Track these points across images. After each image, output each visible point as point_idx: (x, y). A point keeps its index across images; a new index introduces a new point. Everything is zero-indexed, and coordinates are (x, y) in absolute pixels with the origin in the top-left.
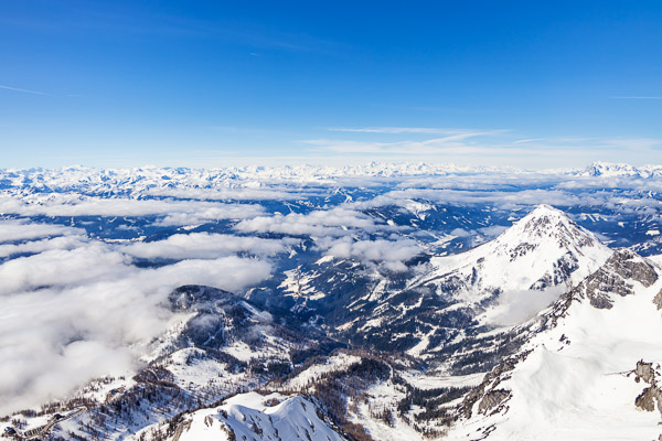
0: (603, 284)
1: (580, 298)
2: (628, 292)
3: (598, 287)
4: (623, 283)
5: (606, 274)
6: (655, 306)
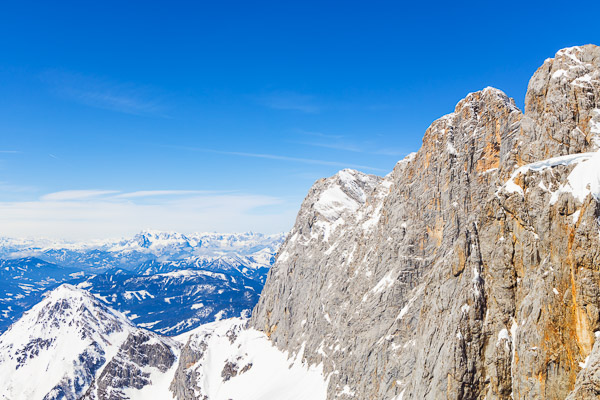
0: (117, 378)
2: (145, 383)
3: (110, 383)
4: (139, 372)
5: (120, 365)
6: (171, 393)
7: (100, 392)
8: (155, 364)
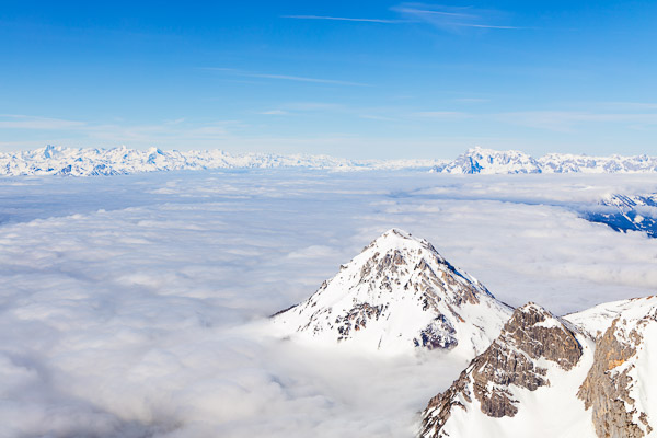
0: (500, 372)
1: (464, 401)
2: (540, 383)
3: (491, 377)
4: (531, 366)
5: (505, 353)
6: (582, 403)
7: (477, 387)
8: (554, 357)
